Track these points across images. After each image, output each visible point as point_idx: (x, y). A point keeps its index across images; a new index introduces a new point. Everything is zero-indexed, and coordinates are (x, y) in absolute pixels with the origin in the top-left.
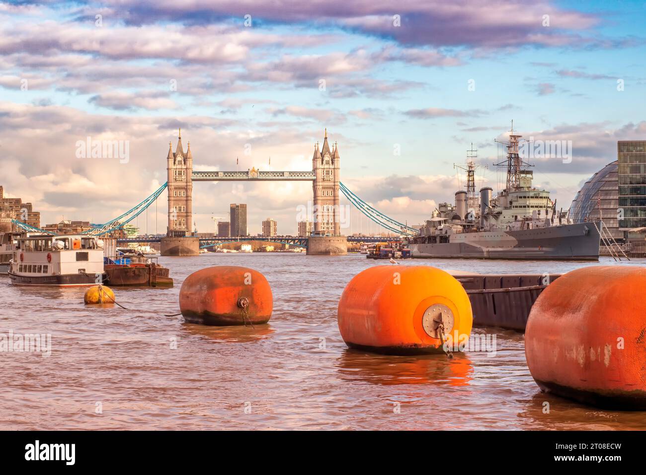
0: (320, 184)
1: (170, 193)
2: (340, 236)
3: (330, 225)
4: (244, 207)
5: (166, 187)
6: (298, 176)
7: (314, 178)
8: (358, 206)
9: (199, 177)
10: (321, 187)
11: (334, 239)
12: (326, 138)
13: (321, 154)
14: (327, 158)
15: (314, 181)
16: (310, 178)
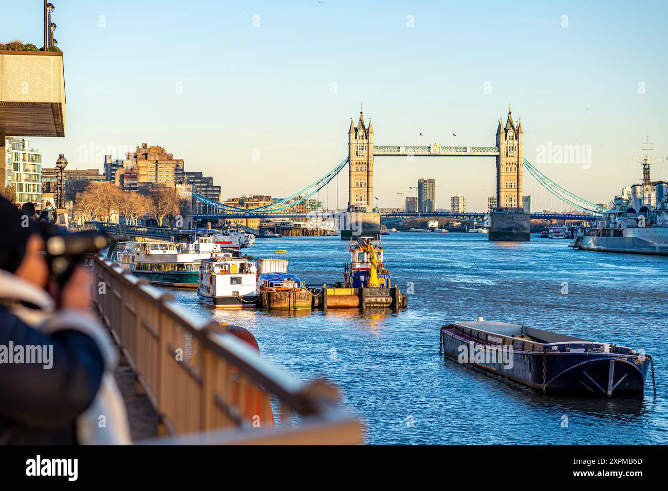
0: (503, 160)
1: (351, 168)
2: (523, 213)
3: (513, 202)
4: (432, 182)
5: (347, 162)
6: (481, 151)
7: (498, 154)
8: (542, 182)
9: (381, 152)
10: (504, 163)
11: (517, 216)
12: (510, 113)
13: (505, 129)
14: (511, 133)
15: (498, 157)
16: (494, 154)
